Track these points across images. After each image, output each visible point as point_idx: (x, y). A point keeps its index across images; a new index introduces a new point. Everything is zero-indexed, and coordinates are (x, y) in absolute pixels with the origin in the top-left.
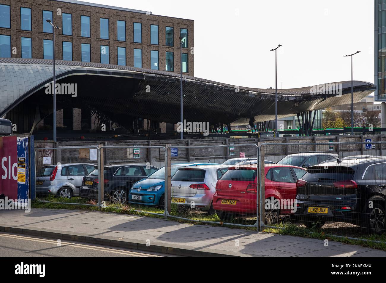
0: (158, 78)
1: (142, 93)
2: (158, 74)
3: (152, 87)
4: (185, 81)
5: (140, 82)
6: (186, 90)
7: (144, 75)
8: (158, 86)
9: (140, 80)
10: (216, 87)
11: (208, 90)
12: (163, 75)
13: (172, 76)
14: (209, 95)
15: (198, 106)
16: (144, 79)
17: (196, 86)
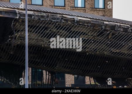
0: (38, 16)
1: (18, 35)
2: (38, 11)
3: (31, 28)
4: (75, 20)
5: (12, 21)
6: (77, 32)
7: (17, 12)
8: (38, 27)
9: (12, 19)
10: (119, 27)
11: (107, 31)
12: (44, 12)
13: (57, 14)
14: (109, 37)
15: (98, 52)
16: (18, 18)
17: (91, 26)
